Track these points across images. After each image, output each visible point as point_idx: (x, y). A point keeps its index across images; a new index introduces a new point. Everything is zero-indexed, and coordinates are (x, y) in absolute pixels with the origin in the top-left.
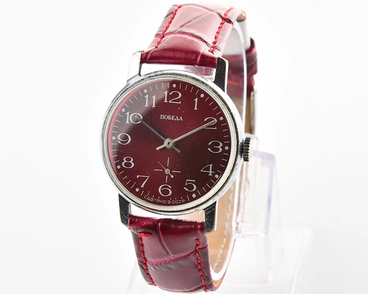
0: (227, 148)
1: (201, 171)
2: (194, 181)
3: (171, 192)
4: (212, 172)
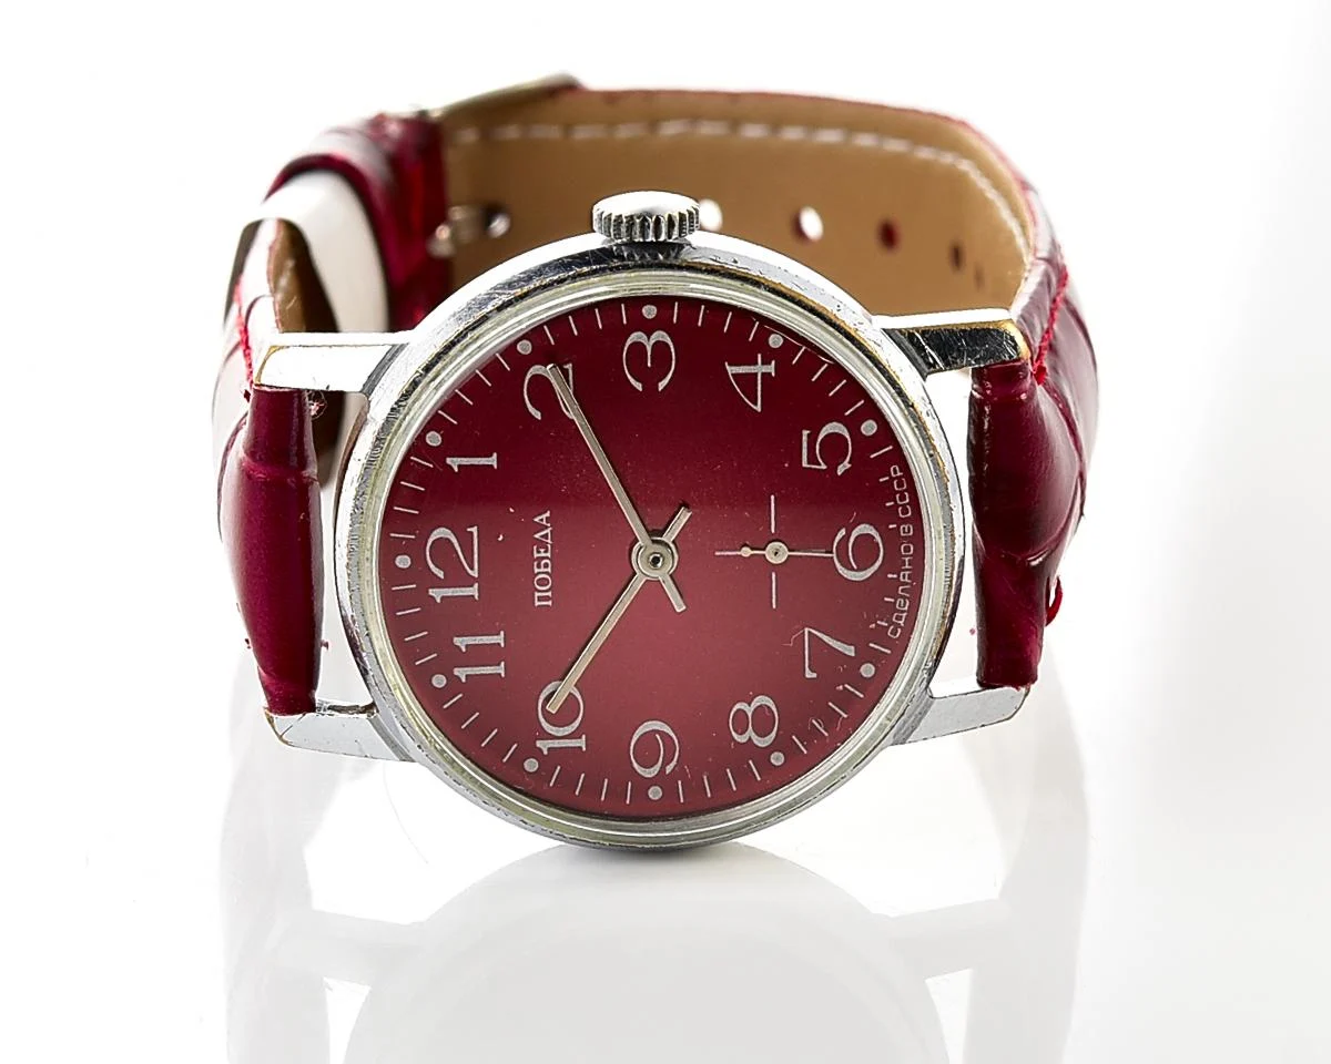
0: (649, 312)
1: (758, 408)
2: (805, 433)
3: (862, 526)
4: (759, 361)
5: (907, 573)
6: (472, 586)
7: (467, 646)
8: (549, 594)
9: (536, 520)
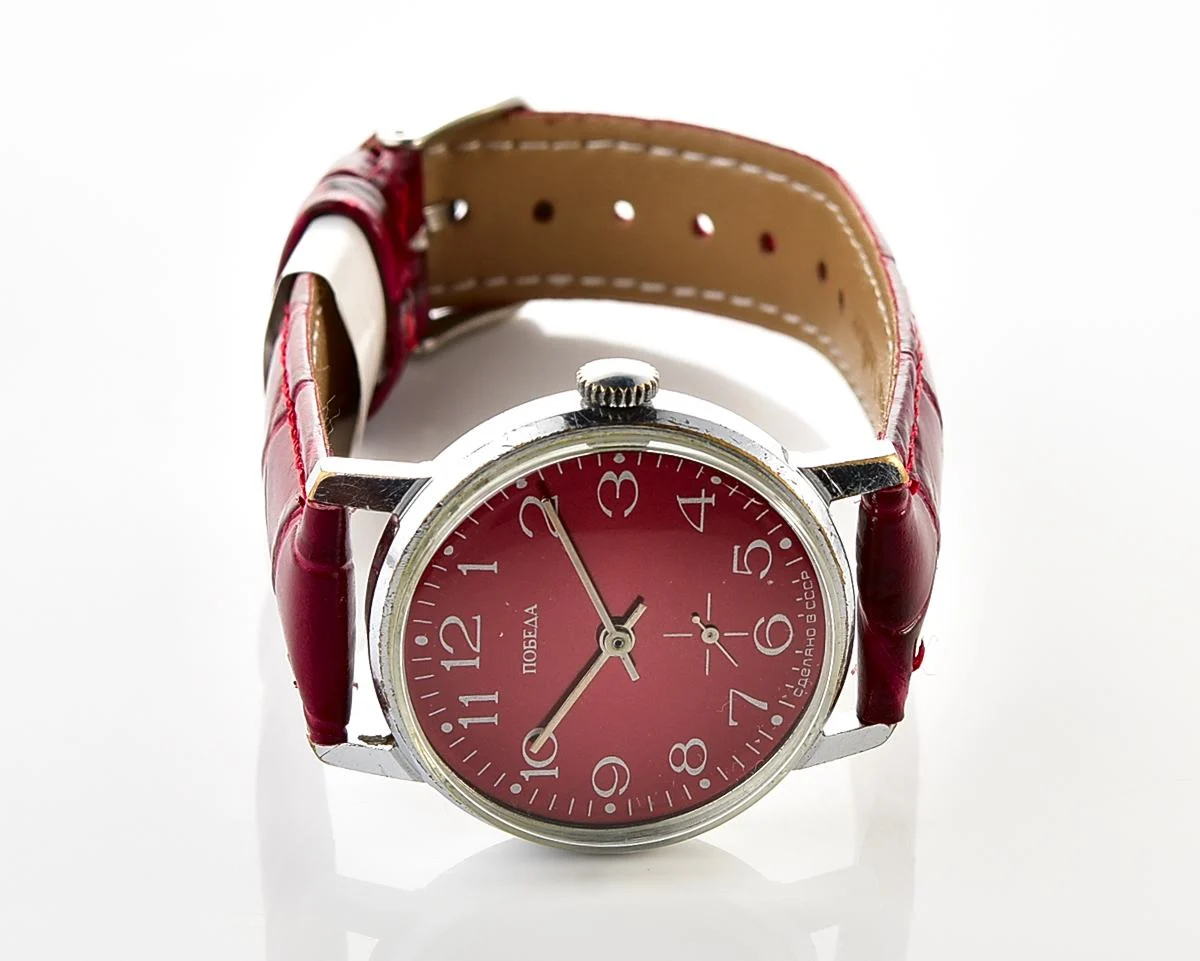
0: (619, 460)
1: (701, 529)
2: (736, 548)
3: (777, 616)
4: (703, 494)
5: (811, 650)
6: (475, 658)
7: (469, 702)
8: (534, 665)
9: (527, 611)
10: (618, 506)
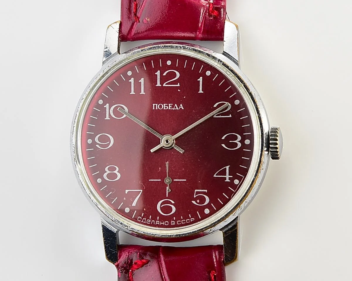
0: (247, 142)
1: (215, 176)
2: (206, 191)
3: (175, 209)
4: (230, 176)
5: (159, 223)
6: (160, 84)
7: (141, 82)
8: (157, 109)
10: (226, 141)
